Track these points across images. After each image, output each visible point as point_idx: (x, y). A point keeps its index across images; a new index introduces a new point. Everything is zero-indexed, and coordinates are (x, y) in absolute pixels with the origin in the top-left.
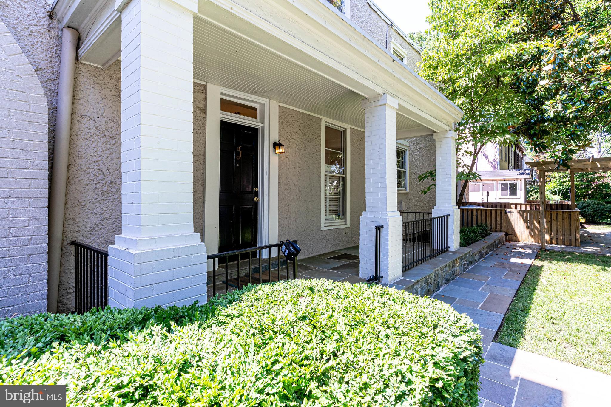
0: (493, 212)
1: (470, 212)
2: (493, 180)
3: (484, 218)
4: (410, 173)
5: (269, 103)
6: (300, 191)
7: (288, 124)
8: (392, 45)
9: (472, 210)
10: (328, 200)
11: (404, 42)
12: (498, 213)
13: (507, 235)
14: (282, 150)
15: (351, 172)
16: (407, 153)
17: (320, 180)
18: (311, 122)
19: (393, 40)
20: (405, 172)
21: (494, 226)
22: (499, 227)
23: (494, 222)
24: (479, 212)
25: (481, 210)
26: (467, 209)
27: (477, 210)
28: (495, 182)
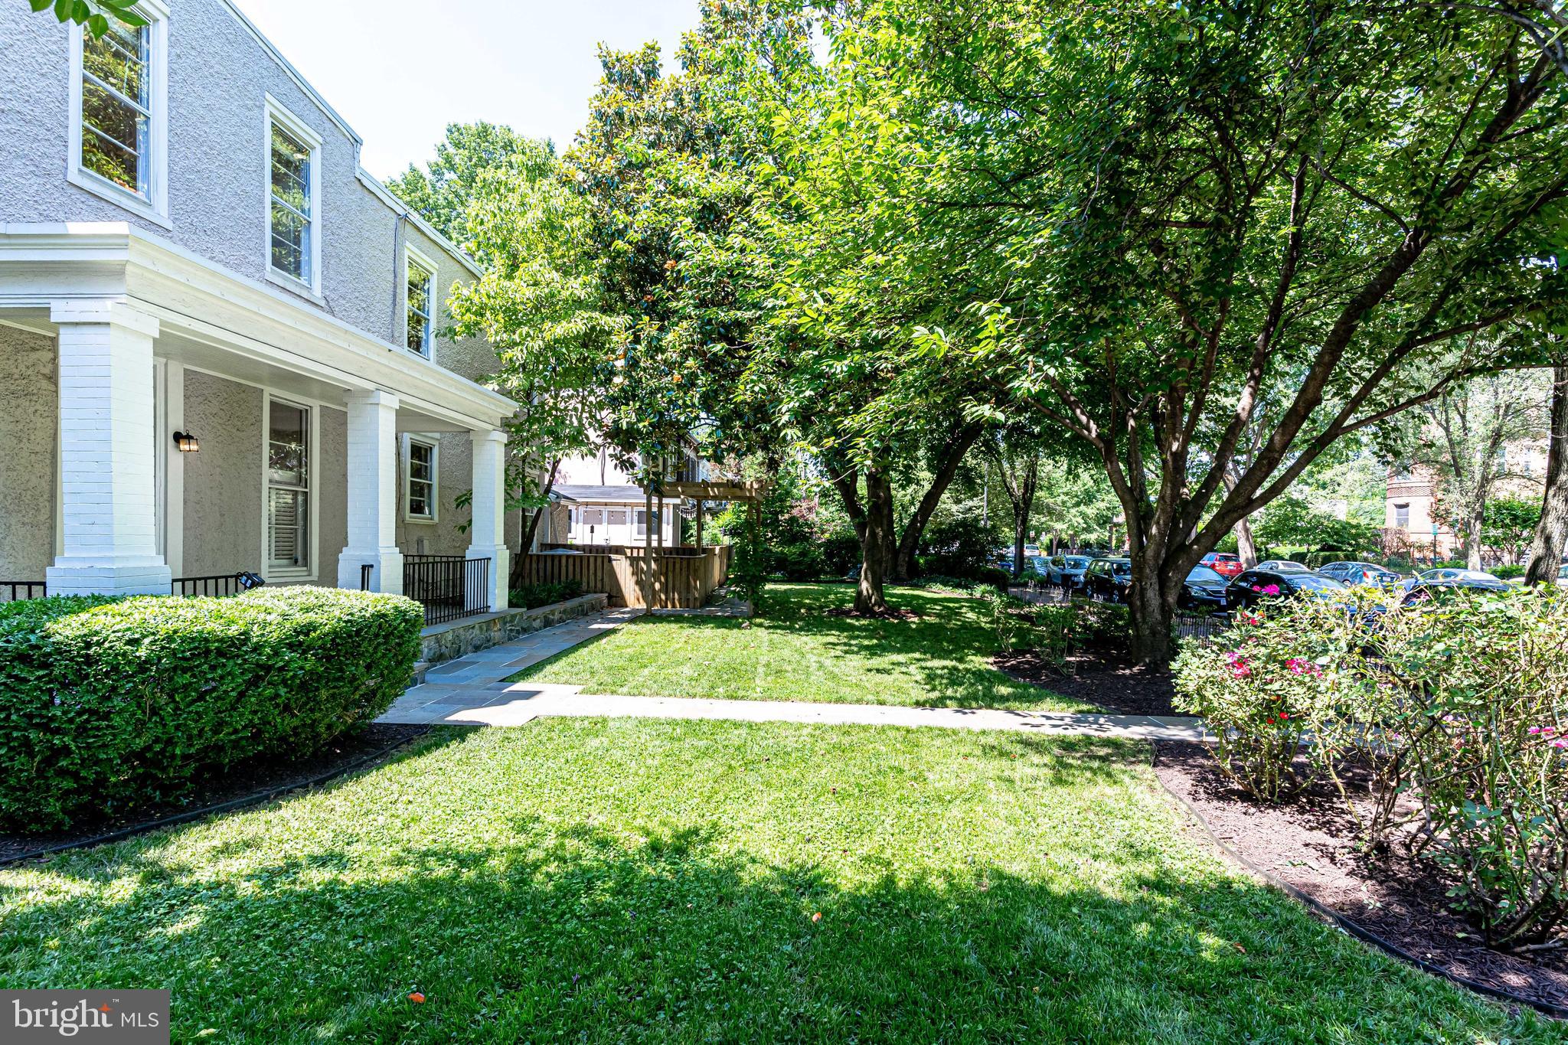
0: (592, 560)
1: (556, 562)
2: (625, 505)
3: (578, 570)
4: (441, 487)
5: (166, 365)
6: (222, 515)
7: (201, 399)
8: (407, 253)
9: (560, 556)
10: (273, 532)
11: (432, 246)
12: (599, 561)
13: (610, 597)
14: (194, 447)
15: (321, 484)
16: (436, 451)
17: (260, 498)
18: (243, 395)
19: (408, 244)
20: (430, 486)
21: (592, 584)
22: (599, 585)
23: (592, 577)
24: (571, 561)
25: (574, 557)
26: (553, 556)
27: (568, 557)
28: (628, 509)
